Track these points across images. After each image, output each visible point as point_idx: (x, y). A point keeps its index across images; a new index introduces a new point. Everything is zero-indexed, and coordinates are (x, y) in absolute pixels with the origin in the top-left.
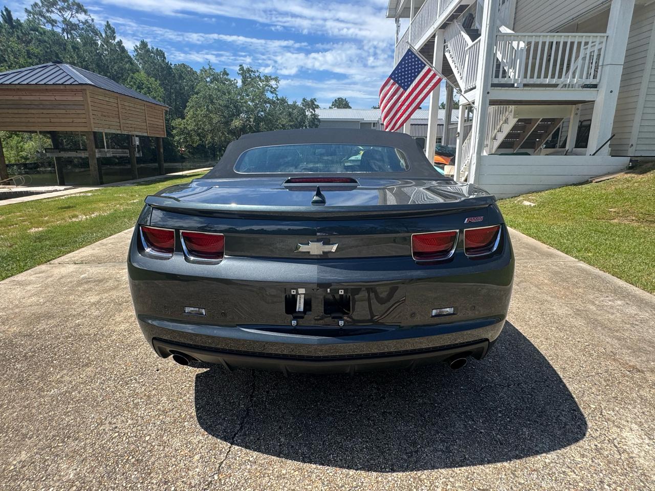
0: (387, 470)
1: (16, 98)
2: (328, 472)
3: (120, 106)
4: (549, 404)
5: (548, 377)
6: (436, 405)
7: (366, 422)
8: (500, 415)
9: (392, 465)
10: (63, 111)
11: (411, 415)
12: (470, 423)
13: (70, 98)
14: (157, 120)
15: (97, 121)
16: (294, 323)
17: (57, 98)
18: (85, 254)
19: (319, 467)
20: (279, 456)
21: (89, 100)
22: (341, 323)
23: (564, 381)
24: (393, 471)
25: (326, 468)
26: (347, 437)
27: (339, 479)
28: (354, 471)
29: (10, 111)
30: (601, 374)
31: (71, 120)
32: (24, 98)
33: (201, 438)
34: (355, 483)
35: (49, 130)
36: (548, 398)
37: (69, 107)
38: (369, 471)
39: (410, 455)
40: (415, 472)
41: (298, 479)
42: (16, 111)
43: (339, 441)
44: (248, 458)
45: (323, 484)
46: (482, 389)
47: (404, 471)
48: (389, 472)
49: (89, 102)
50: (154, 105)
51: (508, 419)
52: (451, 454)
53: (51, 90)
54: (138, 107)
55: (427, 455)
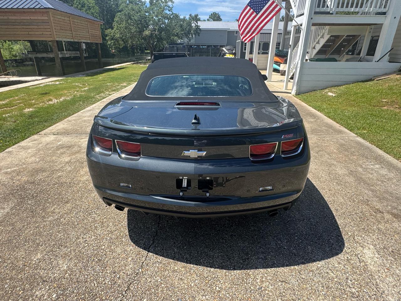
0: (231, 269)
1: (6, 18)
2: (200, 269)
3: (72, 23)
4: (325, 232)
5: (327, 215)
6: (261, 231)
7: (221, 241)
8: (296, 238)
9: (234, 266)
10: (36, 27)
11: (247, 237)
12: (279, 242)
13: (39, 18)
14: (95, 31)
15: (58, 33)
16: (181, 194)
17: (32, 18)
18: (59, 128)
19: (195, 266)
20: (173, 259)
21: (52, 19)
22: (208, 195)
23: (336, 218)
24: (234, 269)
25: (199, 267)
26: (211, 250)
27: (205, 273)
28: (214, 269)
29: (2, 27)
30: (358, 214)
31: (41, 33)
32: (10, 18)
33: (132, 248)
34: (214, 276)
35: (28, 39)
36: (325, 228)
37: (39, 24)
38: (221, 269)
39: (244, 260)
40: (246, 270)
41: (184, 272)
42: (6, 27)
43: (206, 252)
44: (157, 260)
45: (197, 276)
46: (288, 222)
47: (240, 270)
48: (232, 270)
49: (52, 21)
50: (93, 21)
51: (301, 241)
52: (267, 260)
53: (28, 12)
54: (83, 22)
55: (253, 261)
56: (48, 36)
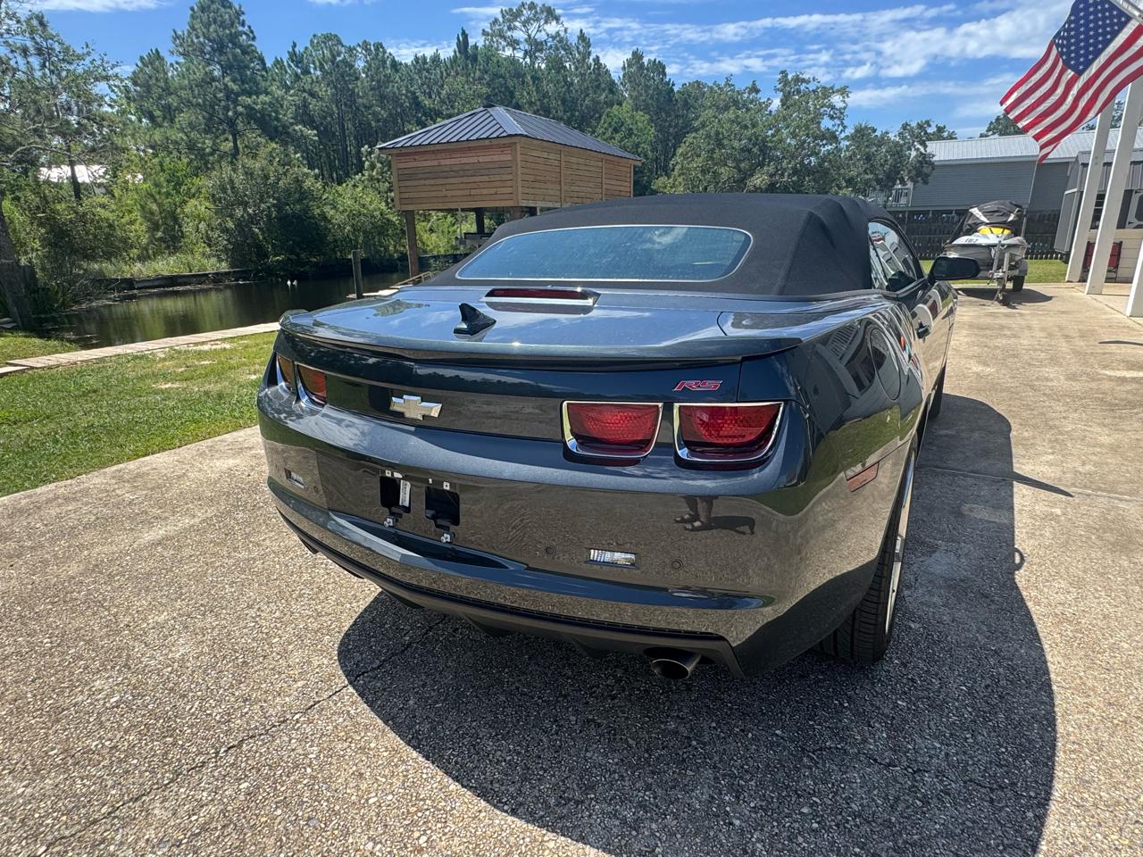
0: (506, 808)
1: (435, 163)
2: (425, 771)
3: (563, 164)
4: (951, 835)
5: (1013, 784)
6: (694, 743)
7: (547, 724)
8: (805, 810)
9: (521, 804)
10: (486, 178)
11: (631, 741)
12: (727, 798)
13: (496, 158)
14: (619, 183)
15: (528, 191)
16: (389, 522)
17: (481, 159)
19: (421, 759)
20: (386, 722)
21: (519, 157)
22: (446, 538)
23: (1053, 807)
24: (514, 812)
25: (427, 765)
26: (497, 735)
27: (429, 787)
28: (459, 786)
29: (427, 182)
31: (493, 191)
32: (444, 162)
33: (327, 662)
34: (443, 804)
35: (474, 207)
36: (964, 823)
37: (493, 171)
38: (478, 796)
39: (563, 801)
40: (544, 832)
41: (380, 762)
42: (432, 182)
43: (481, 736)
44: (350, 709)
45: (404, 782)
46: (821, 749)
47: (528, 822)
48: (506, 812)
49: (519, 161)
50: (616, 159)
51: (815, 825)
52: (634, 833)
53: (476, 148)
54: (592, 163)
55: (590, 816)
56: (506, 197)
